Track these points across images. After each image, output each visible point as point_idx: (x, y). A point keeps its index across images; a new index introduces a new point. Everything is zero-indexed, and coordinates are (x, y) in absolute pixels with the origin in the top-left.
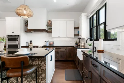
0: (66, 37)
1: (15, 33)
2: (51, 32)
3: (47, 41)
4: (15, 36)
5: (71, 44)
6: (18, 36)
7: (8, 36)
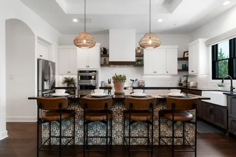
0: (165, 73)
1: (90, 67)
2: (142, 65)
3: (135, 80)
4: (91, 72)
5: (171, 84)
6: (96, 71)
7: (80, 72)
